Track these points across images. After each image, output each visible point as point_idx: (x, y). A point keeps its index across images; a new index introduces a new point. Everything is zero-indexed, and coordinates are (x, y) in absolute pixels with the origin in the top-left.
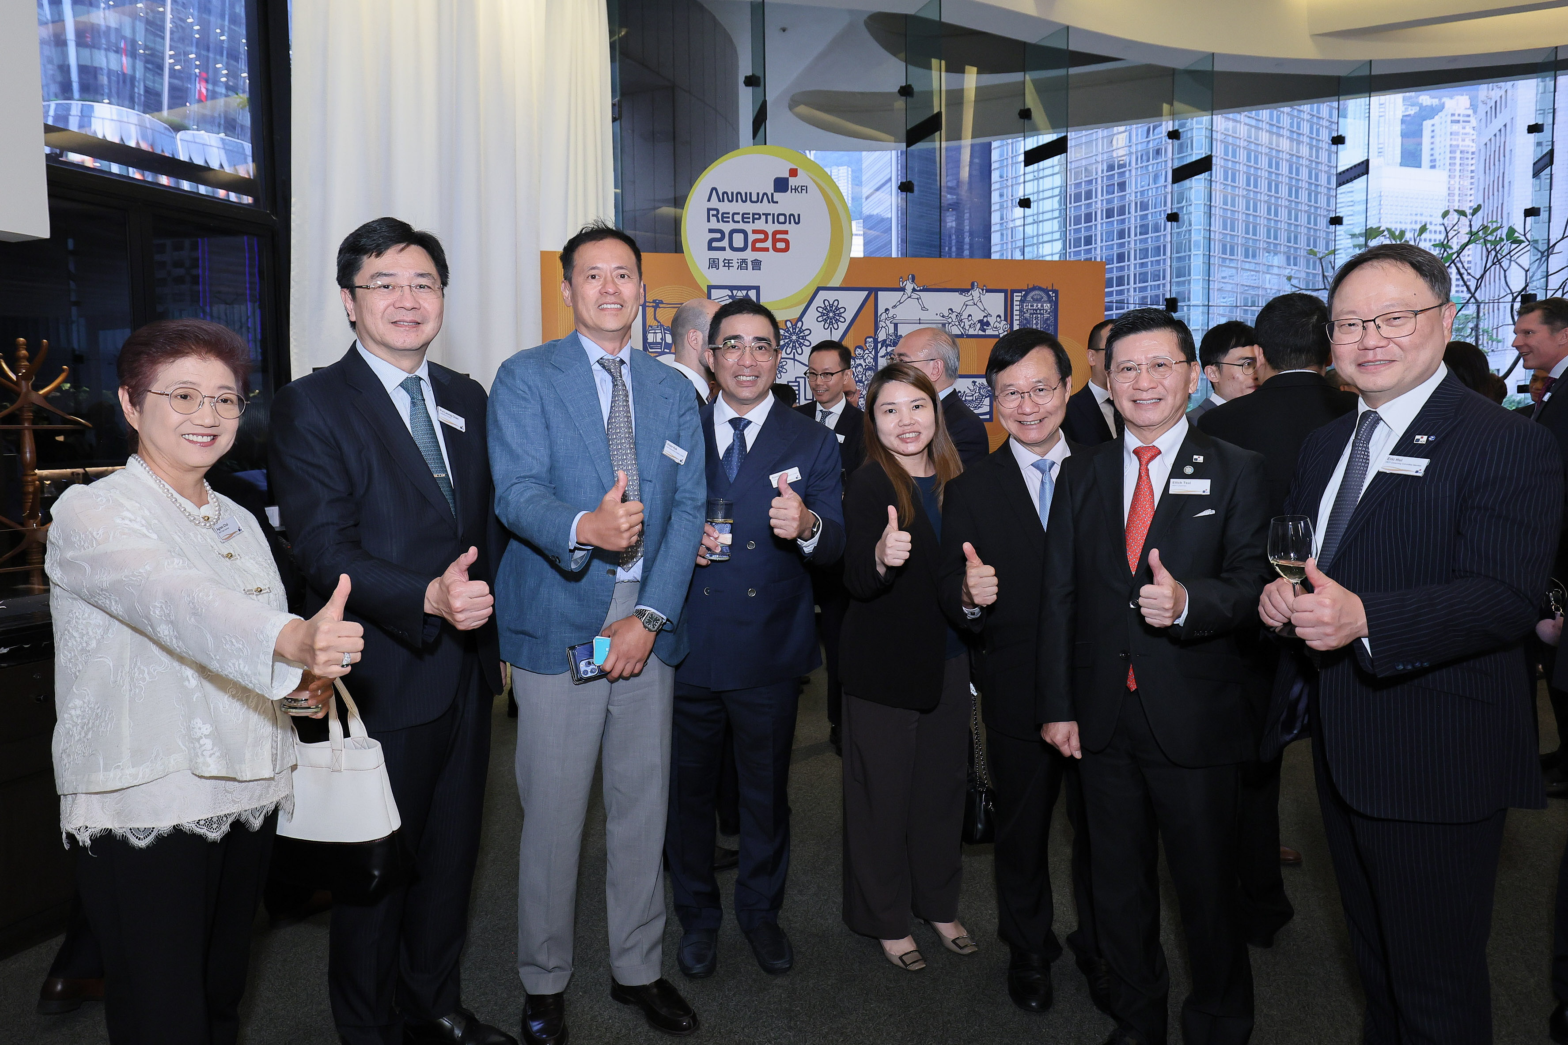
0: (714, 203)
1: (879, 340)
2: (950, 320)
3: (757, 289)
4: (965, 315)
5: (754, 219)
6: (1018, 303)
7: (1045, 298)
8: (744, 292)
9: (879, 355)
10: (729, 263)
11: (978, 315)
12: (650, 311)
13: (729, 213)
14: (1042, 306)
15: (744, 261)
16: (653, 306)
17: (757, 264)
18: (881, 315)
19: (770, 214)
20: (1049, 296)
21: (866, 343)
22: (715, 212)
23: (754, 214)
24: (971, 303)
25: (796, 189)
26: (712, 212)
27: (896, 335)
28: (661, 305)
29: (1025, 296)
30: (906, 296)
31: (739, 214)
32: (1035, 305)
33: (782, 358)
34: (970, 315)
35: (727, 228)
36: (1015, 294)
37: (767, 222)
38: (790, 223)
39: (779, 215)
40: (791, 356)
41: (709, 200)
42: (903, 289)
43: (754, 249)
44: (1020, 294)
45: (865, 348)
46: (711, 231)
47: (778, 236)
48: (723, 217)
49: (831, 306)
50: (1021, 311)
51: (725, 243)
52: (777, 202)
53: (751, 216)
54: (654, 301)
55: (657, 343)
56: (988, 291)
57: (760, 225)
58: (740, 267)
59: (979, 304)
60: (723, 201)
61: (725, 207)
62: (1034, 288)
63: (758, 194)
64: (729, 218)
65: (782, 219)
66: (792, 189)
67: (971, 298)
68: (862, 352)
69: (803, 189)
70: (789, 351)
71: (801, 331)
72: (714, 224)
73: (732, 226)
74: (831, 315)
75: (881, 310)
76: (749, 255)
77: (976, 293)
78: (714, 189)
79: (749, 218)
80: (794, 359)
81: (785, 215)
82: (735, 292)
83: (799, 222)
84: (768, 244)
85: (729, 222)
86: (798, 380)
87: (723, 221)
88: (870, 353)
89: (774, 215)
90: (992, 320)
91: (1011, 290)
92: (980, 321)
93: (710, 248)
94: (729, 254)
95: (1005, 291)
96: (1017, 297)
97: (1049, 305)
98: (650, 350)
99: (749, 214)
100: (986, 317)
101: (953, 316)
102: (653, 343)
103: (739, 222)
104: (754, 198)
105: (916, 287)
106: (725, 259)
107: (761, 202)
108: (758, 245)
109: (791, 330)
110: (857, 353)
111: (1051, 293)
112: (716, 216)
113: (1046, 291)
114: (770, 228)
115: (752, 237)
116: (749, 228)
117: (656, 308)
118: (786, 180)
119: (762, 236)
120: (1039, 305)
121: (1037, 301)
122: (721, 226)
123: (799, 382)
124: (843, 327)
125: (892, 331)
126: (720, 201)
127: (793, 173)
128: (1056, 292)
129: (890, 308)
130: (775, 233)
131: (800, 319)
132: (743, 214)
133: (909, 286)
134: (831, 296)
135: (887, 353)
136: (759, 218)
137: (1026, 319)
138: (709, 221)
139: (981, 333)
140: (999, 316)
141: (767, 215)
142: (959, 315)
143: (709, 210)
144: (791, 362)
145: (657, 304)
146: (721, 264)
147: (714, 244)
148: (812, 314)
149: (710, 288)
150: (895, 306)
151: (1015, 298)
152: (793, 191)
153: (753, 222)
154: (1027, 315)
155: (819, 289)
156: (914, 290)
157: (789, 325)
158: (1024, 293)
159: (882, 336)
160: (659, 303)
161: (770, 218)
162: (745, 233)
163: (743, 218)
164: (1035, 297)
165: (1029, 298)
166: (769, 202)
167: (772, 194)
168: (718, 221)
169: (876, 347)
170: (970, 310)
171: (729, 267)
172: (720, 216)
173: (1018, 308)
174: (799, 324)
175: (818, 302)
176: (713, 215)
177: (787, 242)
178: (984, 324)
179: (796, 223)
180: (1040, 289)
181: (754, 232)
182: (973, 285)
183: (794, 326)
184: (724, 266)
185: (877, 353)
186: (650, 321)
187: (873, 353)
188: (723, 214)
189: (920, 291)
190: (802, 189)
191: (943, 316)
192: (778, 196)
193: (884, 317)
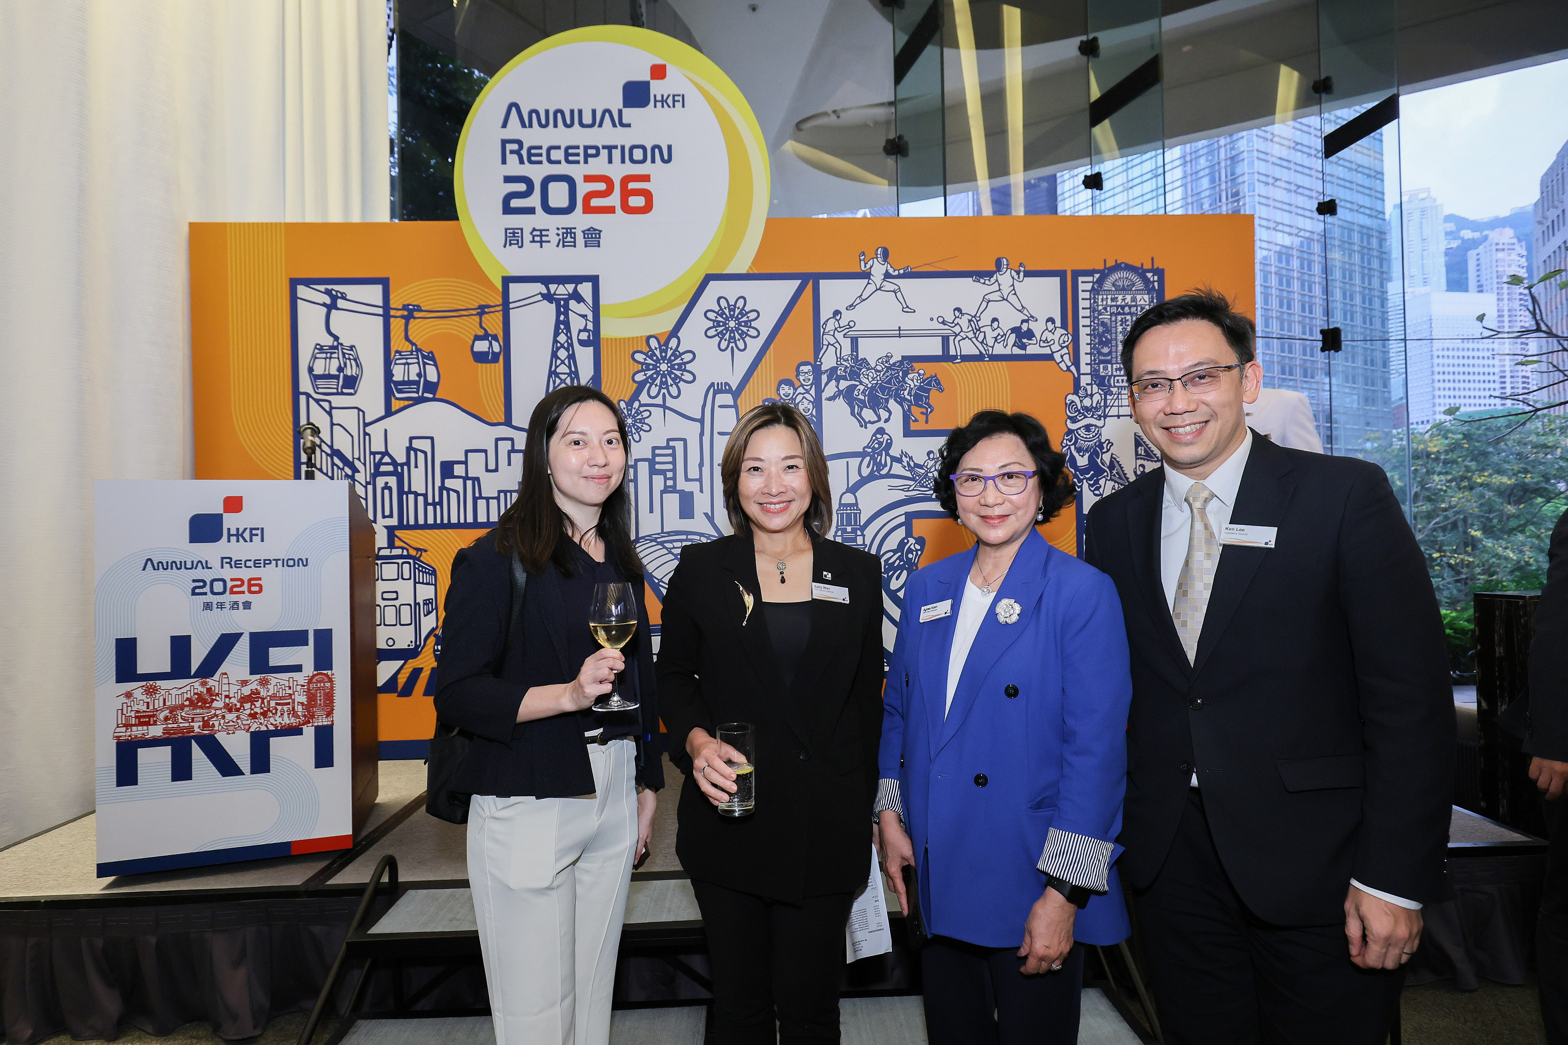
0: (514, 130)
1: (824, 368)
2: (957, 329)
3: (594, 280)
4: (985, 320)
5: (587, 156)
6: (1087, 295)
7: (1139, 285)
8: (570, 287)
9: (825, 395)
10: (541, 236)
11: (1010, 319)
12: (397, 325)
13: (540, 148)
14: (1134, 299)
15: (569, 231)
16: (402, 317)
17: (593, 237)
18: (825, 323)
19: (616, 147)
20: (1146, 281)
21: (798, 373)
22: (515, 147)
23: (586, 148)
24: (996, 296)
25: (663, 101)
26: (509, 147)
27: (856, 359)
28: (416, 314)
29: (1100, 282)
30: (871, 288)
31: (559, 148)
32: (1120, 297)
33: (641, 405)
34: (995, 320)
35: (537, 173)
36: (1081, 279)
37: (610, 161)
38: (653, 161)
39: (633, 148)
40: (659, 400)
41: (504, 125)
42: (866, 275)
43: (588, 209)
44: (1090, 279)
45: (797, 384)
46: (508, 179)
47: (632, 185)
48: (530, 155)
49: (732, 308)
50: (1093, 309)
51: (534, 200)
52: (629, 125)
53: (581, 151)
54: (405, 307)
55: (410, 383)
56: (1029, 274)
57: (597, 165)
58: (562, 243)
59: (1012, 298)
60: (531, 126)
61: (533, 136)
62: (1117, 267)
63: (594, 112)
64: (541, 155)
65: (638, 154)
66: (656, 101)
67: (995, 287)
68: (791, 391)
69: (676, 100)
70: (654, 391)
71: (676, 354)
72: (514, 167)
73: (548, 169)
74: (732, 324)
75: (825, 313)
76: (579, 220)
77: (1005, 279)
78: (514, 105)
79: (578, 155)
80: (664, 407)
81: (644, 148)
82: (553, 287)
83: (669, 160)
84: (614, 200)
85: (540, 162)
86: (672, 444)
87: (531, 162)
88: (807, 392)
89: (623, 147)
90: (1037, 328)
91: (1073, 271)
92: (1016, 330)
93: (508, 210)
94: (541, 219)
95: (1060, 274)
96: (1085, 285)
97: (1146, 297)
98: (398, 395)
99: (578, 147)
100: (1027, 321)
101: (964, 321)
102: (403, 383)
103: (559, 162)
104: (587, 120)
105: (891, 271)
106: (534, 230)
107: (600, 125)
108: (595, 202)
109: (657, 353)
110: (782, 392)
111: (1149, 275)
112: (518, 152)
113: (1141, 272)
114: (617, 171)
115: (583, 189)
116: (577, 172)
117: (407, 319)
118: (644, 87)
119: (602, 186)
120: (1128, 298)
121: (1124, 290)
122: (526, 170)
123: (673, 448)
124: (754, 346)
125: (847, 350)
126: (524, 125)
127: (659, 72)
128: (1160, 273)
129: (843, 310)
130: (626, 180)
131: (674, 333)
132: (567, 148)
133: (878, 269)
134: (731, 290)
135: (839, 393)
136: (597, 155)
137: (1103, 324)
138: (504, 162)
139: (1017, 351)
140: (1051, 320)
141: (610, 148)
142: (974, 319)
143: (504, 142)
144: (657, 412)
145: (410, 312)
146: (527, 237)
147: (515, 203)
148: (697, 323)
149: (507, 281)
150: (851, 307)
151: (1081, 287)
152: (659, 104)
153: (586, 162)
154: (1105, 317)
155: (709, 278)
156: (887, 275)
157: (654, 343)
158: (1097, 276)
159: (828, 361)
160: (414, 310)
161: (616, 154)
162: (570, 181)
163: (567, 155)
164: (1120, 283)
165: (1108, 285)
166: (614, 125)
167: (620, 112)
168: (522, 162)
169: (817, 382)
170: (994, 310)
171: (541, 242)
172: (524, 152)
173: (1087, 304)
174: (673, 343)
175: (708, 301)
176: (512, 152)
177: (647, 195)
178: (1022, 335)
179: (664, 161)
180: (1129, 268)
181: (588, 179)
182: (998, 263)
183: (664, 345)
184: (533, 241)
185: (819, 391)
186: (398, 343)
187: (813, 392)
188: (530, 148)
189: (899, 276)
190: (674, 101)
191: (944, 323)
192: (630, 114)
193: (831, 326)
